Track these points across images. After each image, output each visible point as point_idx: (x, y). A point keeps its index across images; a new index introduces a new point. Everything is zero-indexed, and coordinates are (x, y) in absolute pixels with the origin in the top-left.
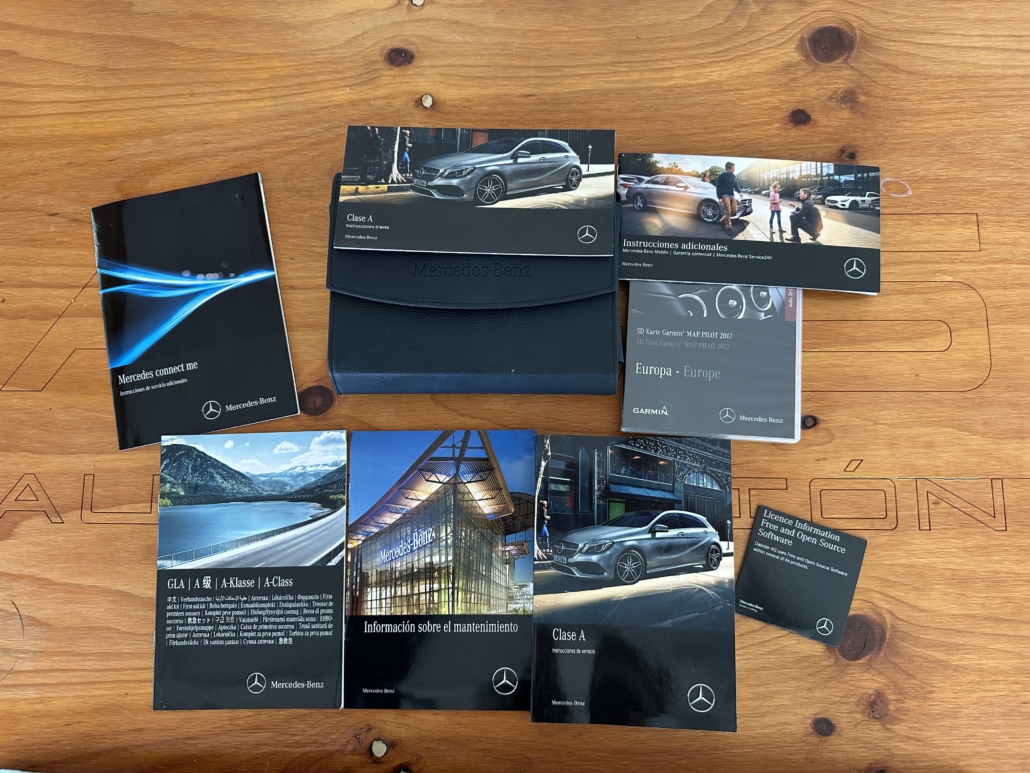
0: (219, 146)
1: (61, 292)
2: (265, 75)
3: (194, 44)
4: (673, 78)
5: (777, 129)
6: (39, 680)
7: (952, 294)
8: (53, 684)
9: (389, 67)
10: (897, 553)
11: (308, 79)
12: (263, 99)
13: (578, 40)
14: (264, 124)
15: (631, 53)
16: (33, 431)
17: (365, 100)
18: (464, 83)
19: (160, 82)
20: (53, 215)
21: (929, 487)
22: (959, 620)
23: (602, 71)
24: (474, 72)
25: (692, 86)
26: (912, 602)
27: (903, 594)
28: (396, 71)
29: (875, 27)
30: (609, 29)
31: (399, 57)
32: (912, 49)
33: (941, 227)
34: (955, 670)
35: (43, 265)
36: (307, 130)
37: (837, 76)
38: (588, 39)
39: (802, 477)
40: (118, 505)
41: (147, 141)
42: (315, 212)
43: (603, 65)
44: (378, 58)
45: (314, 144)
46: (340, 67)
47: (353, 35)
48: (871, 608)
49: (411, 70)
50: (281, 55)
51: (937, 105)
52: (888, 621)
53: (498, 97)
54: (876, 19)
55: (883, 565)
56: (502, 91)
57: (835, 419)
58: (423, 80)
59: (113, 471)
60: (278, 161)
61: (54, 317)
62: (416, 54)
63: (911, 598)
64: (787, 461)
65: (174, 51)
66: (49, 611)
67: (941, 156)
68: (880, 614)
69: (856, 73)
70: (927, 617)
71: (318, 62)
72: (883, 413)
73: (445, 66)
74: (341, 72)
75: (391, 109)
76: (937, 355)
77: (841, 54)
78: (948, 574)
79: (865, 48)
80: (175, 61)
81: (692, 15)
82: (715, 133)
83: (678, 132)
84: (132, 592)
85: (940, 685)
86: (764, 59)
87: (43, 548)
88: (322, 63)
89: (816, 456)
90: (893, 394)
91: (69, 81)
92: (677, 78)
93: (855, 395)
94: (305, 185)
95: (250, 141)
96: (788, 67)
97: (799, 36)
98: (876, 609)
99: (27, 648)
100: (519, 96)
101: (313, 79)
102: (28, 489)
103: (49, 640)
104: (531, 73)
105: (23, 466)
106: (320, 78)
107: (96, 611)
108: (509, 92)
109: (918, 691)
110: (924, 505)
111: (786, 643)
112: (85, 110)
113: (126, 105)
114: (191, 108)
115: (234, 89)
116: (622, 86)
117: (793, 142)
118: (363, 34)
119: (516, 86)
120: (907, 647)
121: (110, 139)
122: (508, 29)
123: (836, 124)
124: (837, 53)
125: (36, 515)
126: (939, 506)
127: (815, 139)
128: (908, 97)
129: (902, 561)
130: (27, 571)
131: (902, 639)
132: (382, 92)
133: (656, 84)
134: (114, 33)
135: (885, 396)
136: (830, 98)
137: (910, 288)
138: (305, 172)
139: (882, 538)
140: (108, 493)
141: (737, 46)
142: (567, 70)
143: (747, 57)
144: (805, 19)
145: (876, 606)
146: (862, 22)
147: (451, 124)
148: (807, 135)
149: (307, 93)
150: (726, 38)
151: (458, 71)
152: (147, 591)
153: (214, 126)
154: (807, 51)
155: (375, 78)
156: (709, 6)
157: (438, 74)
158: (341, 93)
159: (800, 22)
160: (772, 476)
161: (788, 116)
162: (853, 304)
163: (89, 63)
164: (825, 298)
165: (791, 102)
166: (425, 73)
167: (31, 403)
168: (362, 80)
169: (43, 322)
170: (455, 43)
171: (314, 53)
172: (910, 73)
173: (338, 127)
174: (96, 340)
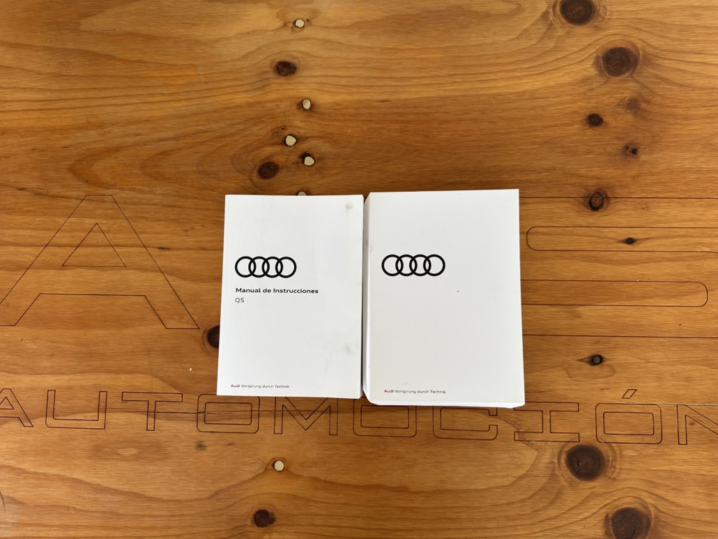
0: (147, 137)
1: (29, 249)
2: (182, 82)
3: (128, 56)
4: (496, 87)
5: (576, 129)
7: (710, 262)
9: (278, 76)
10: (662, 462)
11: (215, 85)
12: (180, 100)
13: (423, 56)
14: (181, 120)
15: (465, 67)
16: (9, 357)
17: (259, 103)
18: (335, 90)
19: (102, 86)
20: (22, 189)
21: (687, 411)
22: (707, 513)
23: (442, 82)
24: (344, 82)
25: (511, 94)
26: (672, 499)
27: (664, 493)
28: (282, 80)
29: (655, 48)
30: (448, 48)
31: (286, 69)
32: (683, 66)
33: (702, 209)
35: (16, 228)
36: (214, 126)
37: (625, 87)
38: (431, 56)
39: (590, 402)
40: (73, 413)
41: (93, 133)
43: (442, 76)
44: (268, 69)
45: (221, 137)
46: (240, 76)
47: (249, 50)
48: (640, 503)
49: (295, 79)
50: (194, 66)
51: (703, 111)
52: (653, 513)
53: (361, 102)
54: (654, 41)
55: (650, 470)
56: (364, 97)
57: (617, 357)
58: (303, 87)
59: (69, 388)
60: (193, 150)
61: (23, 269)
62: (298, 66)
63: (671, 496)
64: (579, 390)
65: (113, 62)
66: (23, 493)
67: (703, 152)
68: (647, 508)
69: (638, 85)
70: (682, 510)
71: (222, 72)
72: (652, 354)
73: (321, 76)
74: (241, 80)
75: (278, 110)
76: (696, 309)
77: (628, 69)
78: (699, 478)
79: (647, 65)
80: (113, 69)
81: (512, 37)
82: (529, 132)
83: (500, 131)
84: (86, 480)
86: (568, 73)
87: (18, 445)
88: (225, 72)
89: (602, 386)
90: (661, 340)
91: (32, 85)
92: (499, 87)
93: (632, 339)
94: (214, 169)
95: (171, 134)
96: (585, 80)
97: (595, 55)
98: (644, 504)
99: (7, 520)
100: (378, 101)
101: (219, 85)
102: (6, 400)
103: (23, 514)
104: (388, 83)
105: (2, 383)
106: (225, 84)
107: (58, 493)
108: (369, 98)
110: (682, 426)
111: (575, 528)
112: (45, 107)
113: (77, 104)
114: (126, 107)
115: (158, 92)
116: (457, 93)
117: (589, 140)
118: (257, 50)
119: (375, 93)
120: (666, 533)
121: (63, 131)
122: (369, 47)
123: (623, 126)
124: (624, 69)
125: (12, 420)
126: (695, 427)
127: (606, 137)
128: (679, 105)
129: (665, 468)
130: (7, 463)
131: (663, 527)
132: (272, 96)
133: (483, 92)
134: (66, 47)
135: (655, 340)
136: (619, 105)
137: (677, 256)
138: (213, 159)
139: (650, 450)
140: (65, 405)
141: (546, 63)
142: (414, 80)
143: (554, 72)
144: (600, 41)
145: (644, 502)
146: (644, 44)
147: (325, 123)
148: (600, 135)
149: (214, 96)
150: (538, 56)
151: (330, 80)
152: (96, 479)
153: (144, 121)
154: (601, 67)
155: (266, 85)
156: (526, 30)
157: (315, 83)
158: (240, 96)
159: (596, 43)
160: (568, 401)
161: (586, 119)
162: (631, 269)
163: (48, 70)
164: (611, 264)
165: (587, 108)
166: (305, 82)
167: (7, 335)
168: (256, 87)
169: (15, 273)
170: (328, 58)
171: (220, 64)
172: (681, 85)
173: (239, 123)
174: (55, 287)
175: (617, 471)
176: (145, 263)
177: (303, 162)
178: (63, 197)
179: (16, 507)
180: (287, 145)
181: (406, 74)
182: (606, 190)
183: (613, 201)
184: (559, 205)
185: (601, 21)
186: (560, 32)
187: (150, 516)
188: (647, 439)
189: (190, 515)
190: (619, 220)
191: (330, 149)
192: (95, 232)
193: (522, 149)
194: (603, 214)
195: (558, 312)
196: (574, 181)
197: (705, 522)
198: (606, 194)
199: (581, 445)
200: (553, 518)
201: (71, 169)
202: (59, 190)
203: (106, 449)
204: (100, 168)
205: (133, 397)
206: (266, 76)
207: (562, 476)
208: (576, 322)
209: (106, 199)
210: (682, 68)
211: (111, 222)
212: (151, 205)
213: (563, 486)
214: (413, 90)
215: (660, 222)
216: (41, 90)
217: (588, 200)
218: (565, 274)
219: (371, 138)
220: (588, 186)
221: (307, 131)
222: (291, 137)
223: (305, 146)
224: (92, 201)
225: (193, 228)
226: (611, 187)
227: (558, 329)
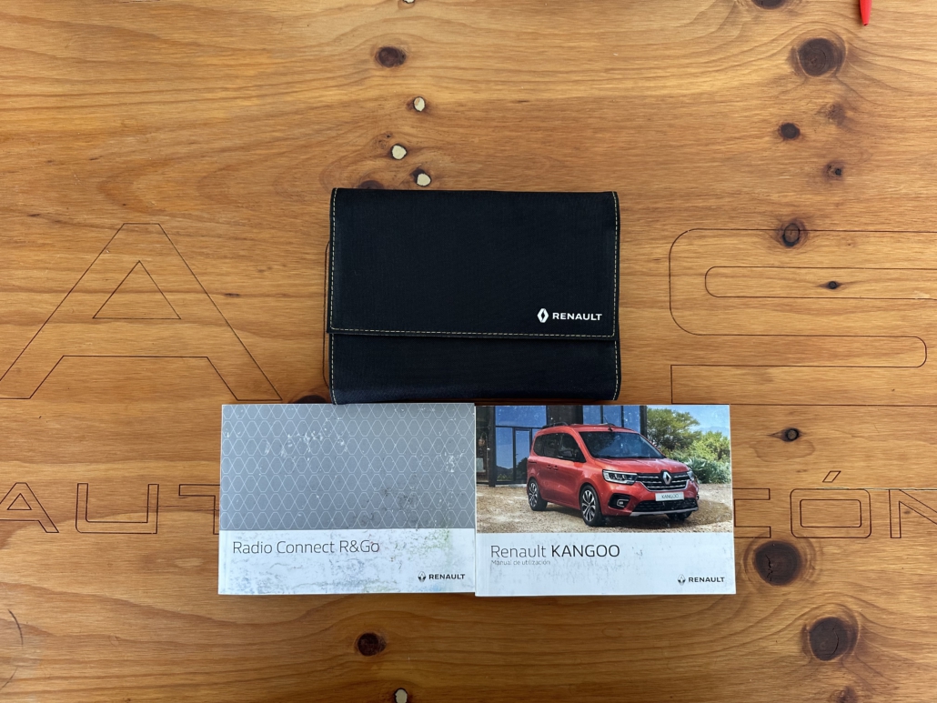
0: (206, 146)
1: (46, 296)
2: (252, 72)
3: (177, 36)
4: (664, 87)
5: (766, 143)
6: (40, 688)
7: (928, 312)
8: (55, 691)
9: (380, 67)
10: (871, 560)
11: (296, 78)
13: (571, 44)
14: (252, 124)
15: (625, 59)
16: (23, 440)
17: (357, 101)
18: (457, 86)
19: (142, 76)
20: (34, 216)
21: (901, 497)
22: (924, 621)
23: (596, 78)
24: (468, 75)
25: (685, 96)
27: (873, 598)
28: (387, 71)
29: (864, 41)
30: (603, 34)
31: (391, 57)
32: (898, 65)
33: (921, 245)
34: (919, 669)
35: (27, 268)
36: (297, 132)
37: (825, 91)
38: (582, 44)
39: (784, 487)
40: (114, 514)
41: (130, 139)
42: (307, 218)
43: (597, 71)
44: (367, 57)
45: (306, 147)
46: (329, 66)
47: (342, 32)
48: (844, 612)
49: (402, 71)
50: (269, 51)
51: (923, 123)
52: (859, 623)
53: (491, 102)
55: (856, 571)
56: (495, 95)
57: (816, 431)
58: (415, 82)
59: (108, 480)
60: (268, 163)
61: (39, 323)
62: (407, 54)
63: (881, 602)
64: (770, 472)
65: (156, 44)
66: (48, 620)
67: (921, 174)
68: (852, 617)
69: (843, 88)
70: (895, 619)
71: (306, 60)
72: (860, 426)
73: (438, 68)
74: (330, 71)
75: (381, 112)
76: (912, 370)
77: (830, 68)
78: (915, 579)
79: (854, 62)
80: (156, 54)
81: (685, 22)
82: (707, 145)
83: (671, 143)
84: (132, 601)
85: (904, 682)
86: (756, 71)
87: (39, 557)
88: (310, 60)
89: (799, 467)
90: (870, 408)
91: (45, 73)
92: (670, 87)
93: (835, 409)
94: (296, 190)
95: (238, 142)
96: (778, 80)
97: (790, 47)
98: (849, 612)
99: (27, 656)
100: (513, 102)
101: (301, 78)
103: (48, 648)
104: (526, 78)
105: (14, 475)
106: (309, 77)
107: (95, 620)
108: (501, 97)
109: (885, 687)
110: (896, 515)
111: (764, 645)
112: (68, 104)
113: (108, 100)
114: (174, 105)
115: (220, 86)
116: (617, 93)
117: (782, 156)
118: (352, 31)
119: (509, 91)
120: (876, 647)
121: (90, 136)
122: (501, 31)
123: (824, 139)
124: (827, 66)
125: (29, 525)
126: (910, 515)
127: (803, 154)
128: (893, 114)
129: (874, 568)
130: (23, 581)
131: (872, 640)
132: (372, 93)
133: (649, 93)
134: (90, 22)
135: (863, 409)
136: (819, 112)
137: (890, 304)
138: (296, 176)
139: (856, 546)
140: (102, 503)
141: (729, 56)
142: (560, 75)
143: (739, 68)
144: (796, 30)
145: (848, 609)
146: (850, 35)
147: (444, 129)
148: (796, 150)
149: (296, 92)
150: (720, 47)
151: (450, 73)
152: (146, 600)
153: (200, 124)
154: (797, 63)
155: (365, 78)
156: (703, 13)
157: (431, 76)
158: (331, 93)
159: (791, 32)
160: (756, 487)
161: (778, 130)
162: (835, 320)
163: (66, 54)
164: (809, 314)
165: (780, 116)
166: (418, 74)
167: (18, 410)
168: (352, 80)
169: (29, 328)
170: (447, 44)
171: (304, 50)
172: (895, 89)
173: (329, 129)
174: (84, 346)
175: (817, 572)
176: (207, 314)
177: (416, 181)
178: (92, 226)
179: (37, 638)
180: (393, 158)
181: (549, 67)
182: (804, 221)
183: (812, 234)
184: (745, 239)
185: (798, 5)
186: (747, 18)
187: (219, 645)
188: (853, 533)
189: (273, 642)
190: (819, 259)
191: (452, 165)
192: (136, 273)
193: (699, 167)
194: (800, 250)
195: (744, 375)
196: (762, 209)
197: (922, 632)
198: (803, 226)
199: (773, 542)
200: (739, 633)
201: (102, 188)
202: (85, 216)
203: (159, 561)
204: (143, 187)
205: (194, 490)
206: (364, 67)
207: (750, 580)
208: (766, 387)
209: (151, 228)
210: (896, 67)
211: (158, 258)
212: (212, 237)
213: (751, 593)
214: (559, 88)
215: (868, 261)
216: (58, 81)
217: (781, 233)
218: (753, 326)
219: (505, 150)
220: (782, 215)
221: (420, 140)
222: (399, 147)
223: (417, 160)
224: (133, 231)
225: (270, 268)
226: (809, 217)
227: (744, 397)
